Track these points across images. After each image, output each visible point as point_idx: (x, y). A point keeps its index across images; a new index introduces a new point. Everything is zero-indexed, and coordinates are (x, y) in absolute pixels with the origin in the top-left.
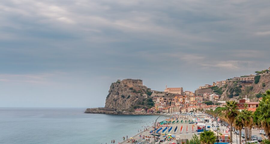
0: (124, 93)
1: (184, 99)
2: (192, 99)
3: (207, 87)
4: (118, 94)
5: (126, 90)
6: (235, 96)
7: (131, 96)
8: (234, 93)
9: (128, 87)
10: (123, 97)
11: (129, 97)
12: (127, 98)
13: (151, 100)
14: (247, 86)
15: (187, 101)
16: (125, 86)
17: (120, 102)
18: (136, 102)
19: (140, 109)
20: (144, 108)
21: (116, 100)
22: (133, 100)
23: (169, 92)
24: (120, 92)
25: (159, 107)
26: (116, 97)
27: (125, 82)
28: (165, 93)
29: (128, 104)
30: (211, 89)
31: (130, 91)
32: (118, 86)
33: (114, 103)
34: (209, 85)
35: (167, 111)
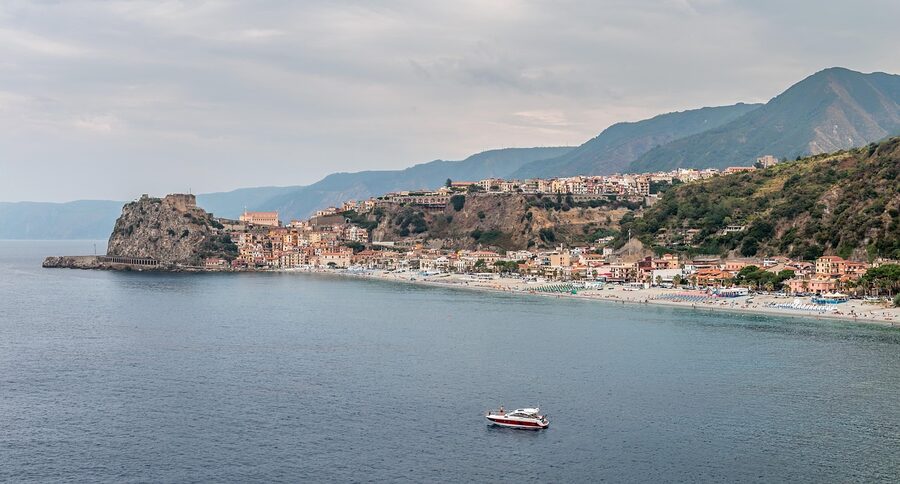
0: (173, 225)
1: (295, 238)
2: (315, 238)
3: (332, 211)
4: (158, 226)
5: (176, 217)
6: (414, 232)
7: (191, 231)
8: (411, 228)
9: (180, 212)
10: (171, 232)
11: (186, 233)
12: (183, 236)
13: (227, 240)
14: (433, 213)
15: (302, 241)
16: (174, 210)
17: (166, 243)
18: (201, 244)
19: (213, 259)
20: (221, 256)
21: (155, 241)
22: (196, 241)
23: (252, 221)
24: (164, 223)
25: (253, 255)
26: (153, 232)
27: (172, 201)
28: (246, 223)
29: (186, 249)
30: (341, 217)
31: (187, 220)
32: (157, 210)
33: (152, 247)
34: (337, 209)
35: (277, 262)
